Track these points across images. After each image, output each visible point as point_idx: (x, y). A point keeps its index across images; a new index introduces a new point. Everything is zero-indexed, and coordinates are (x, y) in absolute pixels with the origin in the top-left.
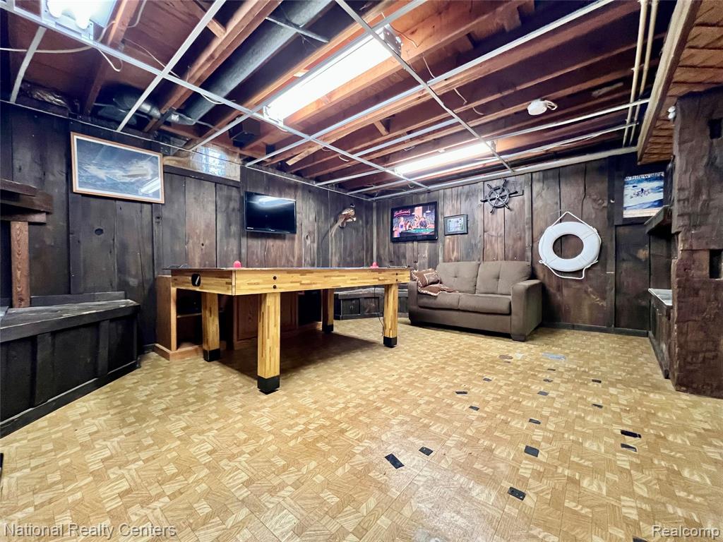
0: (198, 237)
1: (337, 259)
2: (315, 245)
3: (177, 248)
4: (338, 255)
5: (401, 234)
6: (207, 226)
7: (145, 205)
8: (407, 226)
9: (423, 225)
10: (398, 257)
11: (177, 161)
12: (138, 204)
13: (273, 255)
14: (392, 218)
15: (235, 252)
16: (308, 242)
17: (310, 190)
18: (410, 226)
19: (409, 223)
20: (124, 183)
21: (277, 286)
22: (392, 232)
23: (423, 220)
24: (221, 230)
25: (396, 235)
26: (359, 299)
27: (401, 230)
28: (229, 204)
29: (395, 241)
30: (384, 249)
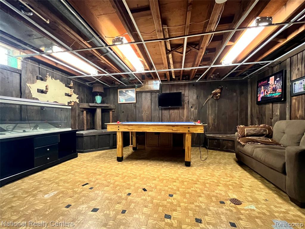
0: (146, 111)
1: (212, 117)
2: (196, 111)
3: (140, 115)
4: (213, 115)
5: (262, 98)
6: (148, 107)
7: (132, 104)
8: (265, 92)
9: (274, 90)
10: (261, 115)
11: (140, 89)
12: (131, 104)
13: (173, 116)
14: (258, 87)
15: (158, 116)
16: (192, 109)
17: (194, 85)
18: (267, 92)
19: (266, 90)
20: (127, 99)
21: (119, 129)
22: (257, 97)
23: (274, 86)
24: (153, 108)
25: (259, 99)
26: (219, 140)
27: (262, 95)
28: (155, 99)
29: (259, 103)
30: (254, 109)
